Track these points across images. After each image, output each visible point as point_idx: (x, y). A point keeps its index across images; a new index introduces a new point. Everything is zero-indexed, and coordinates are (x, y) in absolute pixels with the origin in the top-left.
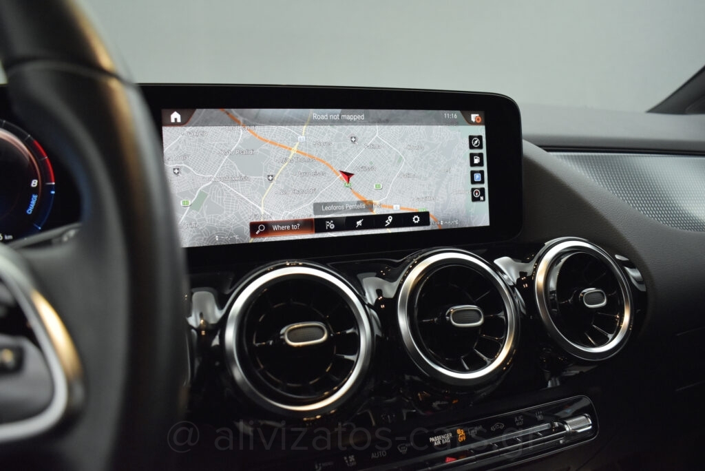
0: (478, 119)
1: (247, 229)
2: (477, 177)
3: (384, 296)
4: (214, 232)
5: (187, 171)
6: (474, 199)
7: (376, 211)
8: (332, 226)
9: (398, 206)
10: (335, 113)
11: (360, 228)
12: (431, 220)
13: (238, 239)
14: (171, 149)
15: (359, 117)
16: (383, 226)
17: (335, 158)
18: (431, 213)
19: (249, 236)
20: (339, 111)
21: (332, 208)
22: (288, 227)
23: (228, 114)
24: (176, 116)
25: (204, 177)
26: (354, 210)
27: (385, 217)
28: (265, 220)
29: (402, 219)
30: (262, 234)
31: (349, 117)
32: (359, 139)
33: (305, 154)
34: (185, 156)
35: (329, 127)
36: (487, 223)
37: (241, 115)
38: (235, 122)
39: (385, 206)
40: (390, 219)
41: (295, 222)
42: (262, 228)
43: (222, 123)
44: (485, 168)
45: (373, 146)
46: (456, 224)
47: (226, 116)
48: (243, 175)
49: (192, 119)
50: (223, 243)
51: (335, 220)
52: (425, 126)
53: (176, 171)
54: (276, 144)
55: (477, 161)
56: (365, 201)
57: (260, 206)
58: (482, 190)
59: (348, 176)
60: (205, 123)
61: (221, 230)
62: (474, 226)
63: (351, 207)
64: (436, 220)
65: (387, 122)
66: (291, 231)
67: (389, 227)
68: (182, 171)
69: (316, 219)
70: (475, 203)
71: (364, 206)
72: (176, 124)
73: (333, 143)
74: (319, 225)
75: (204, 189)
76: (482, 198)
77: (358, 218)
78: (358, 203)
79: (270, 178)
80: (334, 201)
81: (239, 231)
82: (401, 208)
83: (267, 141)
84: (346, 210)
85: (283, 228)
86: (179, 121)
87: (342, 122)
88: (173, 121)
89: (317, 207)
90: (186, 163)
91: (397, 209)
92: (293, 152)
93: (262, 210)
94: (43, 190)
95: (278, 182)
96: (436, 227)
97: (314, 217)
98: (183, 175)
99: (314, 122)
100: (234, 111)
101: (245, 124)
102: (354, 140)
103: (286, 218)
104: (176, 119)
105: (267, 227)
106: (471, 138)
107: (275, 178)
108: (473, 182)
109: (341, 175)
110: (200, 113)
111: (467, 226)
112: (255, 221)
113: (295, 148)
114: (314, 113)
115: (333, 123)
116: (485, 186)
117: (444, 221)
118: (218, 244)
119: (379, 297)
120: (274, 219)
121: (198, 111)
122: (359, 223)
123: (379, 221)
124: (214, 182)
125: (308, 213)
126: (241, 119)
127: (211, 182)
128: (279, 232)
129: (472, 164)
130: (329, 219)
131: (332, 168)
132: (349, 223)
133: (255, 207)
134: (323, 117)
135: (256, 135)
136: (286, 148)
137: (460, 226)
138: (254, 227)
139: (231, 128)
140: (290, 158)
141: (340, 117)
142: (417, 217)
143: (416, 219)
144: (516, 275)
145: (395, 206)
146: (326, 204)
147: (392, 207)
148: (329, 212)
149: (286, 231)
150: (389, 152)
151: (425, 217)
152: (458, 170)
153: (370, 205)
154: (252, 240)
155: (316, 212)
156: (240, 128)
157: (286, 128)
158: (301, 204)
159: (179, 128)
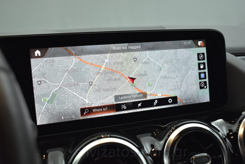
0: (202, 44)
1: (79, 112)
2: (202, 76)
3: (156, 149)
4: (61, 115)
5: (45, 82)
6: (201, 88)
7: (149, 98)
8: (125, 108)
9: (160, 94)
10: (124, 46)
11: (140, 108)
12: (178, 100)
13: (74, 118)
14: (35, 71)
15: (138, 47)
16: (152, 106)
17: (125, 70)
18: (178, 97)
19: (80, 116)
20: (127, 44)
21: (125, 97)
22: (101, 110)
23: (66, 49)
24: (38, 53)
25: (54, 85)
26: (137, 98)
27: (153, 100)
28: (89, 107)
29: (163, 101)
30: (87, 114)
31: (132, 48)
32: (138, 59)
33: (109, 69)
34: (44, 74)
35: (122, 54)
36: (208, 100)
37: (74, 50)
38: (70, 54)
39: (153, 95)
40: (156, 102)
41: (105, 107)
42: (87, 111)
43: (63, 55)
44: (206, 71)
45: (146, 63)
46: (192, 102)
47: (65, 51)
48: (76, 83)
49: (46, 54)
50: (66, 121)
51: (126, 104)
52: (173, 50)
53: (39, 83)
54: (93, 65)
55: (202, 67)
56: (142, 93)
57: (86, 99)
58: (205, 83)
59: (133, 79)
60: (54, 55)
61: (65, 113)
62: (201, 102)
63: (135, 96)
64: (181, 101)
65: (153, 49)
66: (103, 112)
67: (156, 106)
68: (42, 82)
69: (116, 104)
70: (202, 90)
71: (142, 95)
72: (38, 57)
73: (124, 62)
74: (118, 107)
75: (54, 91)
76: (205, 87)
77: (139, 102)
78: (139, 94)
79: (91, 83)
80: (126, 93)
81: (75, 114)
82: (162, 95)
83: (88, 63)
84: (132, 98)
85: (98, 110)
86: (40, 55)
87: (128, 50)
88: (36, 55)
89: (117, 98)
90: (45, 78)
91: (160, 96)
92: (102, 69)
93: (87, 101)
95: (95, 85)
96: (181, 105)
97: (115, 103)
98: (43, 85)
99: (113, 51)
100: (69, 48)
101: (76, 55)
102: (135, 59)
103: (100, 105)
104: (38, 54)
105: (90, 110)
106: (198, 54)
107: (93, 83)
108: (200, 78)
109: (129, 79)
110: (51, 50)
111: (198, 103)
112: (83, 107)
113: (104, 66)
114: (113, 46)
115: (123, 51)
116: (207, 80)
117: (185, 101)
118: (63, 121)
119: (152, 149)
120: (93, 106)
121: (50, 49)
122: (139, 105)
123: (150, 103)
124: (60, 88)
125: (111, 101)
126: (73, 52)
127: (58, 88)
128: (97, 112)
129: (200, 69)
130: (123, 104)
131: (124, 76)
132: (134, 105)
133: (83, 100)
134: (118, 48)
135: (82, 60)
136: (98, 66)
137: (193, 103)
138: (83, 111)
139: (68, 57)
140: (101, 72)
141: (127, 48)
142: (171, 99)
143: (170, 101)
144: (226, 131)
145: (158, 95)
146: (121, 96)
147: (157, 95)
148: (123, 100)
149: (100, 112)
150: (155, 65)
151: (175, 99)
152: (192, 73)
153: (145, 95)
154: (82, 118)
155: (116, 100)
156: (73, 57)
157: (99, 55)
158: (108, 96)
159: (40, 59)
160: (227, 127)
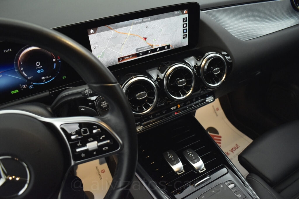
0: (186, 12)
1: (117, 60)
2: (185, 31)
3: (159, 77)
4: (108, 63)
5: (98, 47)
6: (184, 38)
7: (154, 48)
8: (142, 54)
9: (161, 45)
10: (141, 20)
11: (150, 53)
12: (171, 47)
13: (115, 64)
14: (92, 41)
15: (148, 19)
16: (156, 51)
17: (141, 34)
18: (171, 45)
19: (118, 62)
20: (142, 18)
21: (141, 49)
22: (129, 57)
23: (108, 27)
24: (92, 31)
25: (103, 48)
26: (148, 48)
27: (157, 49)
28: (122, 56)
29: (162, 48)
30: (121, 61)
31: (145, 20)
32: (149, 26)
33: (132, 35)
34: (96, 43)
35: (139, 25)
36: (187, 44)
37: (112, 26)
38: (110, 29)
39: (157, 45)
40: (158, 49)
41: (131, 55)
42: (121, 59)
43: (106, 30)
44: (187, 28)
45: (153, 28)
46: (178, 46)
47: (107, 27)
48: (115, 45)
49: (97, 31)
50: (111, 65)
51: (142, 53)
52: (169, 18)
53: (95, 48)
54: (123, 33)
55: (185, 26)
56: (151, 45)
57: (120, 53)
58: (186, 35)
59: (145, 38)
60: (101, 31)
61: (110, 62)
62: (183, 46)
63: (147, 48)
64: (172, 47)
65: (157, 19)
66: (130, 58)
67: (158, 51)
68: (96, 47)
69: (137, 53)
70: (184, 39)
71: (150, 47)
72: (92, 33)
73: (141, 29)
74: (138, 55)
75: (103, 51)
76: (186, 37)
77: (149, 51)
78: (149, 46)
79: (123, 44)
80: (142, 47)
81: (115, 61)
82: (162, 45)
83: (120, 33)
84: (145, 49)
85: (127, 58)
86: (93, 32)
87: (143, 22)
88: (91, 33)
89: (137, 50)
90: (97, 45)
91: (160, 46)
92: (128, 35)
93: (121, 54)
94: (57, 62)
95: (125, 45)
96: (172, 49)
97: (136, 53)
98: (97, 48)
99: (134, 24)
100: (109, 26)
101: (114, 29)
102: (147, 27)
103: (128, 55)
104: (92, 32)
105: (123, 58)
106: (183, 19)
107: (124, 44)
108: (184, 33)
109: (143, 39)
110: (99, 28)
111: (181, 46)
112: (119, 57)
113: (129, 33)
114: (134, 21)
115: (140, 23)
116: (187, 33)
117: (174, 46)
118: (110, 66)
120: (125, 56)
121: (98, 28)
122: (149, 52)
123: (155, 50)
124: (106, 49)
125: (134, 52)
126: (112, 28)
128: (127, 59)
129: (184, 27)
130: (140, 53)
131: (140, 37)
132: (147, 52)
133: (119, 53)
134: (137, 22)
135: (117, 32)
136: (126, 34)
137: (179, 47)
138: (119, 59)
139: (109, 31)
140: (128, 37)
141: (142, 20)
143: (166, 47)
144: (194, 64)
145: (160, 45)
146: (139, 48)
147: (159, 45)
148: (141, 50)
149: (128, 58)
150: (158, 29)
151: (169, 46)
152: (179, 30)
153: (152, 46)
154: (119, 63)
155: (136, 51)
156: (112, 30)
157: (126, 27)
158: (132, 50)
159: (94, 34)
160: (195, 62)
